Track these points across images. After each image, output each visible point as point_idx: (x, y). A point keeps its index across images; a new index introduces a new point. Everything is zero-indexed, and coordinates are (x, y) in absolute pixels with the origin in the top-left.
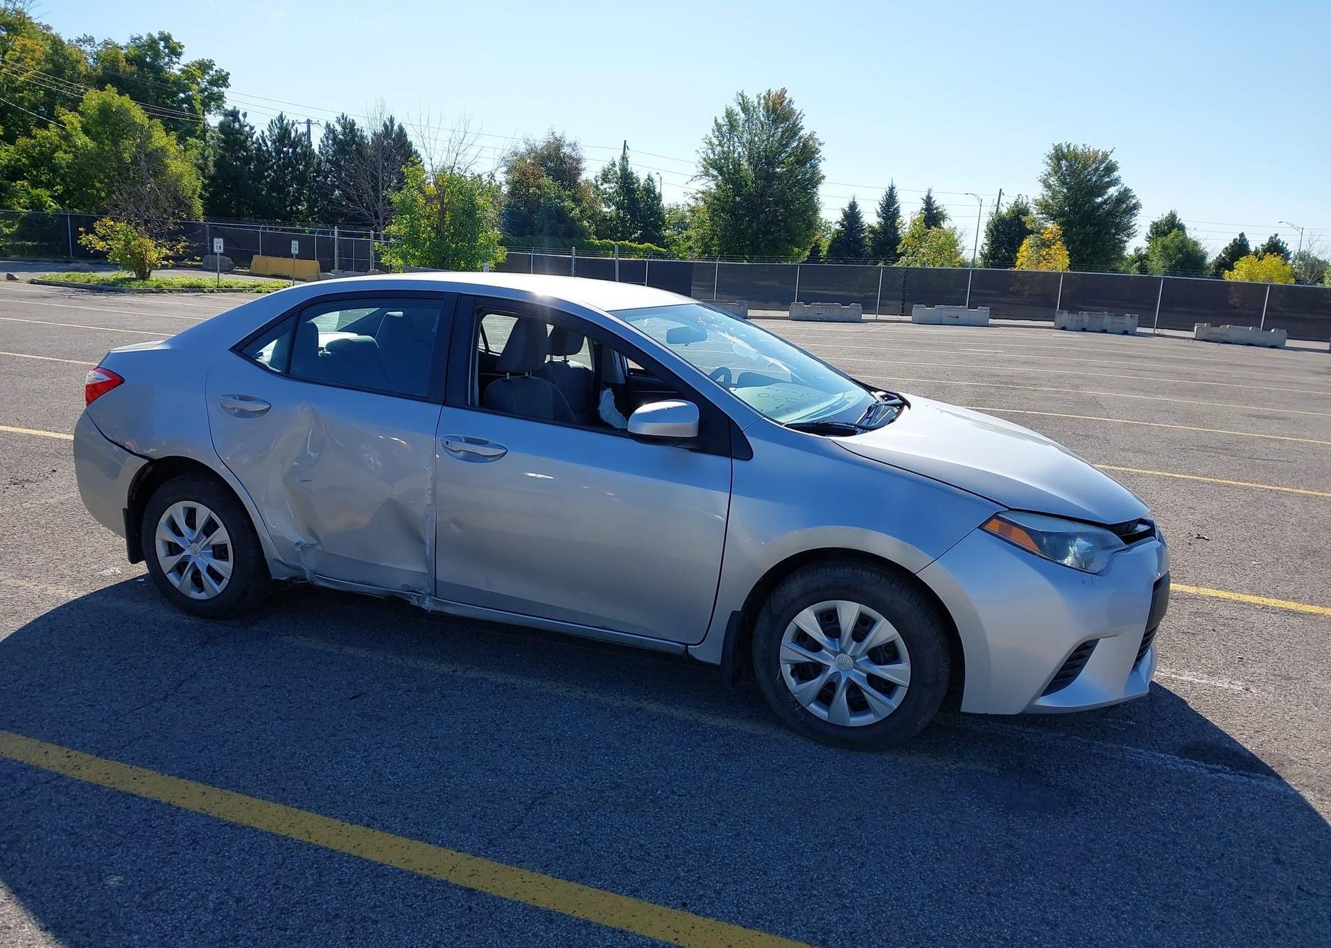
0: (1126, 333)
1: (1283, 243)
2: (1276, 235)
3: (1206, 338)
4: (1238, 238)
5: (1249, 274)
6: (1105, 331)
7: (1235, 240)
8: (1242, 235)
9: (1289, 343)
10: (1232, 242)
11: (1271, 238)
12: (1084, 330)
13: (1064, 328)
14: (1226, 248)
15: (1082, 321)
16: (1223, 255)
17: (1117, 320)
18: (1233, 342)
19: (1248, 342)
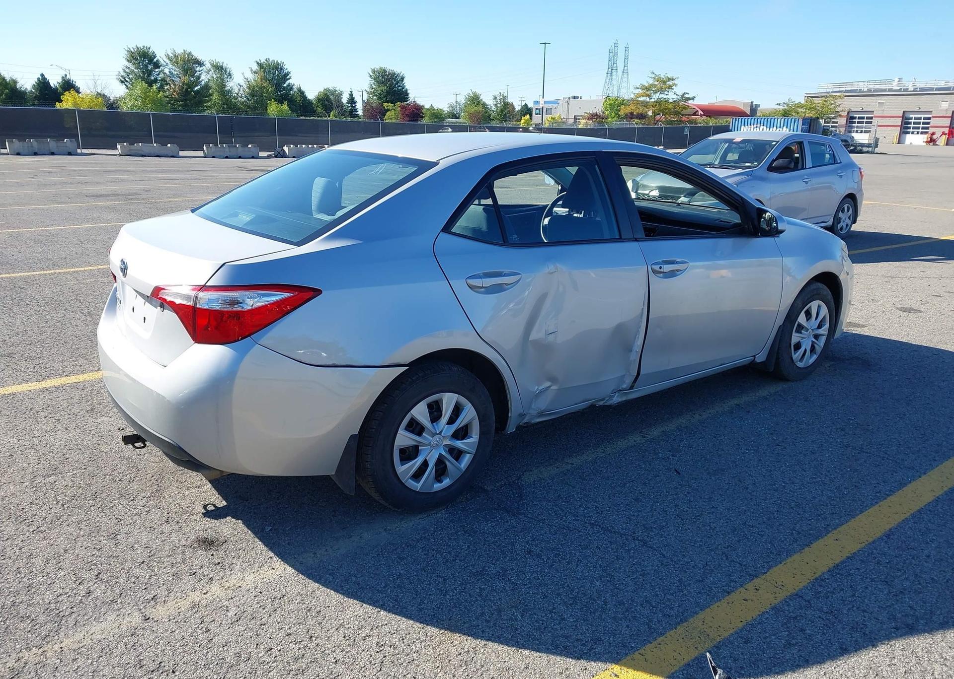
0: (70, 154)
1: (73, 81)
2: (66, 75)
3: (129, 154)
4: (40, 77)
5: (75, 104)
6: (53, 154)
7: (38, 79)
8: (42, 75)
9: (182, 153)
10: (36, 80)
11: (63, 77)
12: (35, 154)
13: (18, 154)
14: (34, 85)
15: (32, 147)
16: (34, 91)
17: (60, 144)
18: (147, 155)
19: (156, 155)
